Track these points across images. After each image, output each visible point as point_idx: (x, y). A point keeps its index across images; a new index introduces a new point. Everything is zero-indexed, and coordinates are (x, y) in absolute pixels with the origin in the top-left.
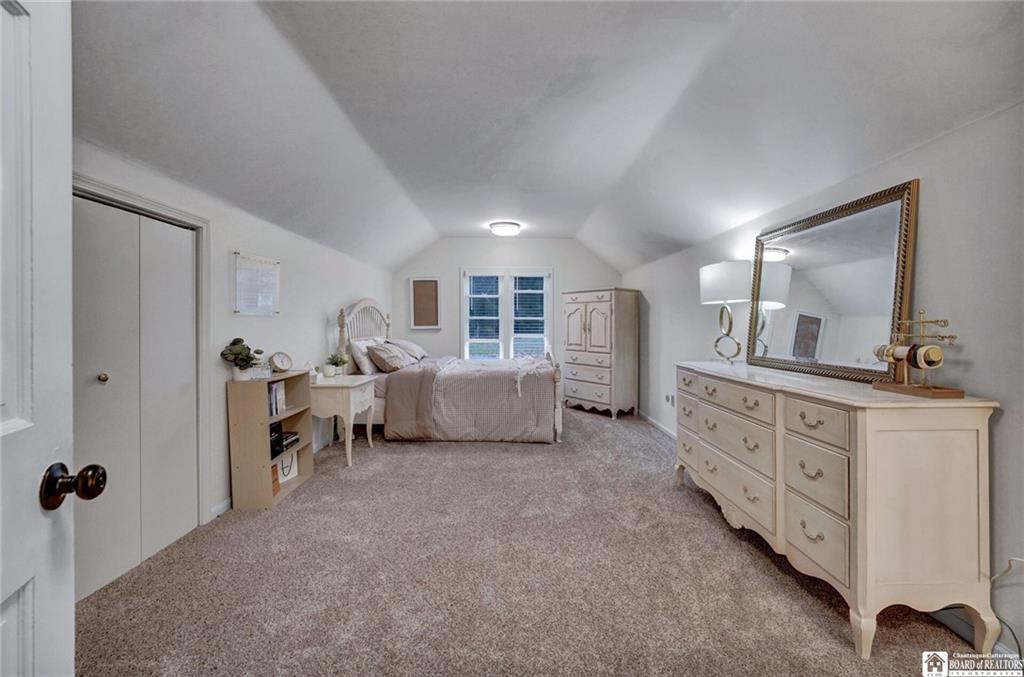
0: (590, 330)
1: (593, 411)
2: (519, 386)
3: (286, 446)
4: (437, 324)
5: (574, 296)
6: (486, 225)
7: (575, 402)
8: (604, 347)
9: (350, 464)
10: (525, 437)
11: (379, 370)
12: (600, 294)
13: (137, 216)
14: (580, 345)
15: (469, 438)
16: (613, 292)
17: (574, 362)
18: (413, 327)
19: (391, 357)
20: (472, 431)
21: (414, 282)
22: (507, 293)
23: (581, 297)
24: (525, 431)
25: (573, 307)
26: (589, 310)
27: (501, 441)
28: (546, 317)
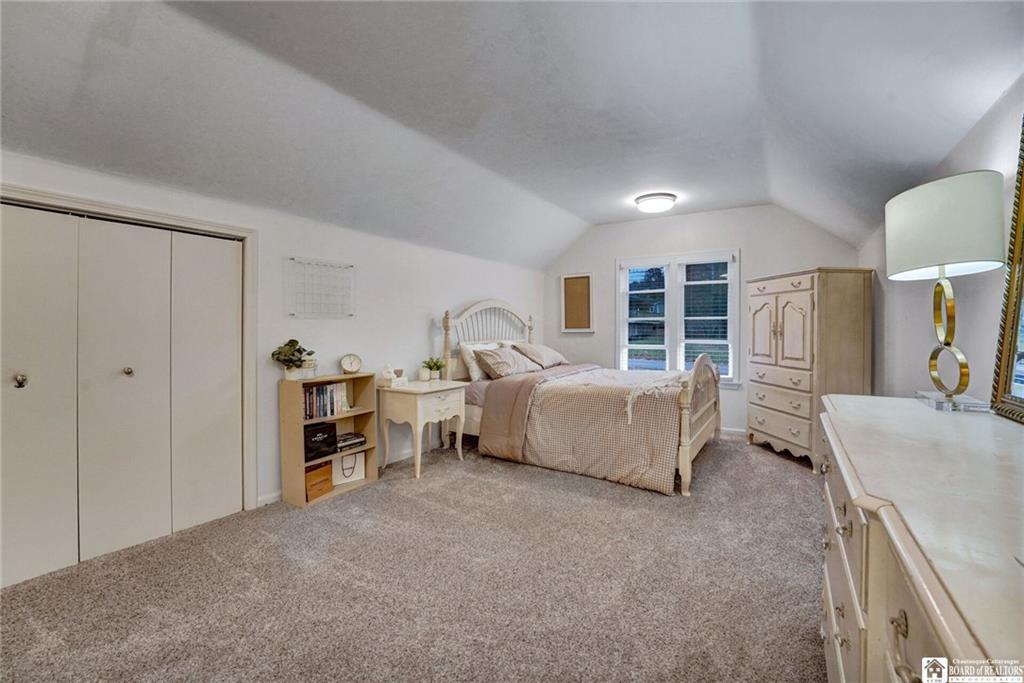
0: (782, 334)
1: (786, 454)
2: (629, 409)
3: (341, 448)
4: (589, 327)
5: (761, 285)
6: (629, 201)
7: (760, 438)
8: (803, 359)
9: (418, 476)
10: (634, 479)
11: (488, 377)
12: (796, 280)
13: (169, 232)
14: (769, 356)
15: (566, 468)
16: (816, 275)
17: (760, 380)
18: (563, 329)
19: (499, 363)
20: (568, 460)
21: (566, 279)
22: (675, 287)
23: (772, 287)
24: (632, 472)
25: (761, 301)
26: (781, 304)
27: (604, 479)
28: (731, 316)
